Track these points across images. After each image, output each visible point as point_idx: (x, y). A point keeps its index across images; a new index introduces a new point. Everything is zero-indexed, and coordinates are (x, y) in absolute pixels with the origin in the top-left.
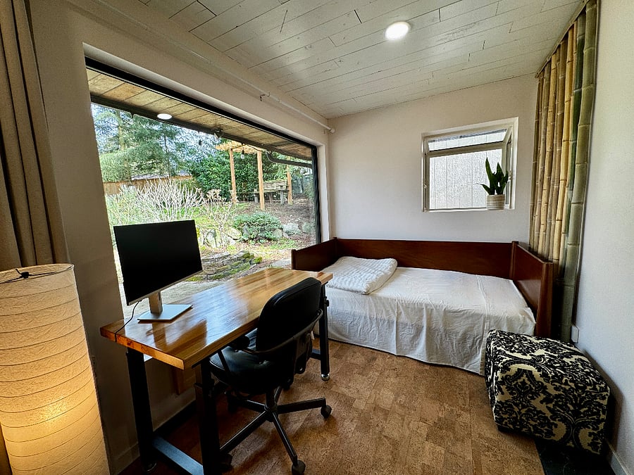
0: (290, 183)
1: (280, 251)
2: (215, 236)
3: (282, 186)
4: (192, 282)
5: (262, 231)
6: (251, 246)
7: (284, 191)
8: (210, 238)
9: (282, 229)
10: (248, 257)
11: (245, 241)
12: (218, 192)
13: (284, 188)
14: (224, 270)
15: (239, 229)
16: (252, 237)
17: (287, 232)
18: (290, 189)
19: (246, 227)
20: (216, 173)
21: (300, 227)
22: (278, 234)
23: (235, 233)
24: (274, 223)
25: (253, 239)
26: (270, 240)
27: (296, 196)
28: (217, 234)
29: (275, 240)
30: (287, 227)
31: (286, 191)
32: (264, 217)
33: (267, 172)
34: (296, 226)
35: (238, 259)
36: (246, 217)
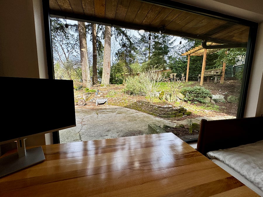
0: (224, 71)
1: (206, 110)
2: (171, 96)
3: (217, 73)
4: (152, 116)
5: (197, 97)
6: (188, 104)
7: (218, 75)
8: (168, 97)
9: (211, 97)
10: (183, 110)
11: (185, 101)
12: (175, 74)
13: (219, 74)
14: (168, 114)
15: (184, 94)
16: (190, 99)
17: (215, 100)
18: (223, 74)
19: (188, 94)
20: (180, 67)
21: (226, 98)
22: (207, 100)
23: (181, 96)
24: (205, 93)
25: (190, 101)
26: (201, 102)
27: (227, 79)
28: (172, 95)
29: (204, 103)
30: (215, 97)
31: (220, 76)
32: (200, 90)
33: (209, 65)
34: (222, 97)
35: (176, 110)
36: (189, 88)
